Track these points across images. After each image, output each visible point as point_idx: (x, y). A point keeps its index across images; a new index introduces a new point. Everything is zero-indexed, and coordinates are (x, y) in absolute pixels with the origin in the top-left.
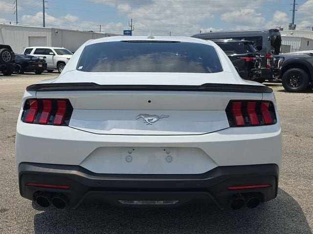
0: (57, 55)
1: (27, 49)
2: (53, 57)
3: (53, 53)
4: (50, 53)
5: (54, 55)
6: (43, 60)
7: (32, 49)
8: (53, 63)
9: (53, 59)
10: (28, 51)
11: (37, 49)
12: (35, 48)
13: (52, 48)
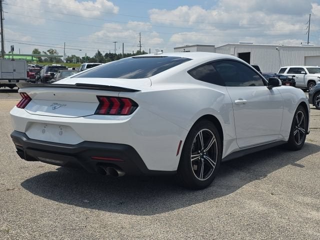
0: (308, 74)
1: (282, 69)
2: (304, 76)
3: (304, 72)
4: (302, 72)
5: (306, 74)
6: (292, 79)
7: (286, 68)
8: (304, 82)
9: (304, 78)
10: (283, 70)
11: (291, 68)
12: (289, 68)
13: (305, 67)
